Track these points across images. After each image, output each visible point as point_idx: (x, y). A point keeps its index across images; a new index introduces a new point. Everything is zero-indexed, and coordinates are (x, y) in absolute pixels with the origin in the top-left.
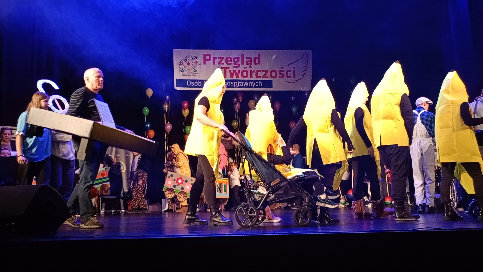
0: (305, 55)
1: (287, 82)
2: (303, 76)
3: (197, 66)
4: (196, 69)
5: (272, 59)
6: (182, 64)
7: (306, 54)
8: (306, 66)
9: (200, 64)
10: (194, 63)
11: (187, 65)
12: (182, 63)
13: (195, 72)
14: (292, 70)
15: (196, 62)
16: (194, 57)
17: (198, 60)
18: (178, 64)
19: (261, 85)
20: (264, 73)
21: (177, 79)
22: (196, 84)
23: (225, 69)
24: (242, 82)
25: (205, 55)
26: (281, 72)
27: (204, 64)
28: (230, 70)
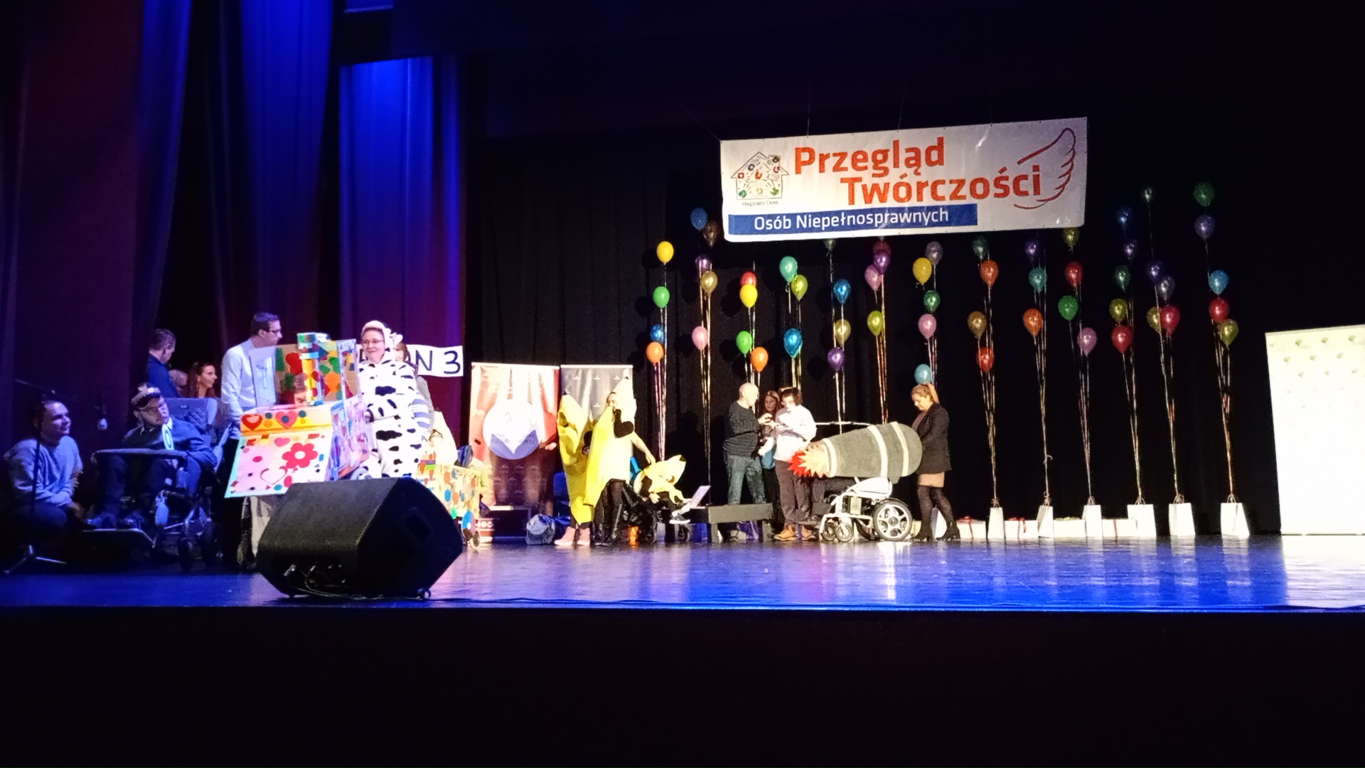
0: (1067, 132)
1: (1016, 205)
2: (1062, 191)
3: (780, 180)
4: (777, 188)
5: (976, 149)
6: (741, 176)
7: (1066, 129)
8: (1071, 160)
9: (785, 173)
10: (772, 172)
11: (754, 179)
12: (743, 174)
13: (775, 194)
14: (1031, 174)
15: (776, 170)
16: (771, 158)
17: (781, 166)
18: (732, 177)
19: (947, 219)
20: (954, 186)
21: (729, 216)
22: (778, 223)
23: (852, 182)
24: (894, 212)
25: (799, 151)
26: (1003, 182)
27: (798, 171)
28: (862, 186)
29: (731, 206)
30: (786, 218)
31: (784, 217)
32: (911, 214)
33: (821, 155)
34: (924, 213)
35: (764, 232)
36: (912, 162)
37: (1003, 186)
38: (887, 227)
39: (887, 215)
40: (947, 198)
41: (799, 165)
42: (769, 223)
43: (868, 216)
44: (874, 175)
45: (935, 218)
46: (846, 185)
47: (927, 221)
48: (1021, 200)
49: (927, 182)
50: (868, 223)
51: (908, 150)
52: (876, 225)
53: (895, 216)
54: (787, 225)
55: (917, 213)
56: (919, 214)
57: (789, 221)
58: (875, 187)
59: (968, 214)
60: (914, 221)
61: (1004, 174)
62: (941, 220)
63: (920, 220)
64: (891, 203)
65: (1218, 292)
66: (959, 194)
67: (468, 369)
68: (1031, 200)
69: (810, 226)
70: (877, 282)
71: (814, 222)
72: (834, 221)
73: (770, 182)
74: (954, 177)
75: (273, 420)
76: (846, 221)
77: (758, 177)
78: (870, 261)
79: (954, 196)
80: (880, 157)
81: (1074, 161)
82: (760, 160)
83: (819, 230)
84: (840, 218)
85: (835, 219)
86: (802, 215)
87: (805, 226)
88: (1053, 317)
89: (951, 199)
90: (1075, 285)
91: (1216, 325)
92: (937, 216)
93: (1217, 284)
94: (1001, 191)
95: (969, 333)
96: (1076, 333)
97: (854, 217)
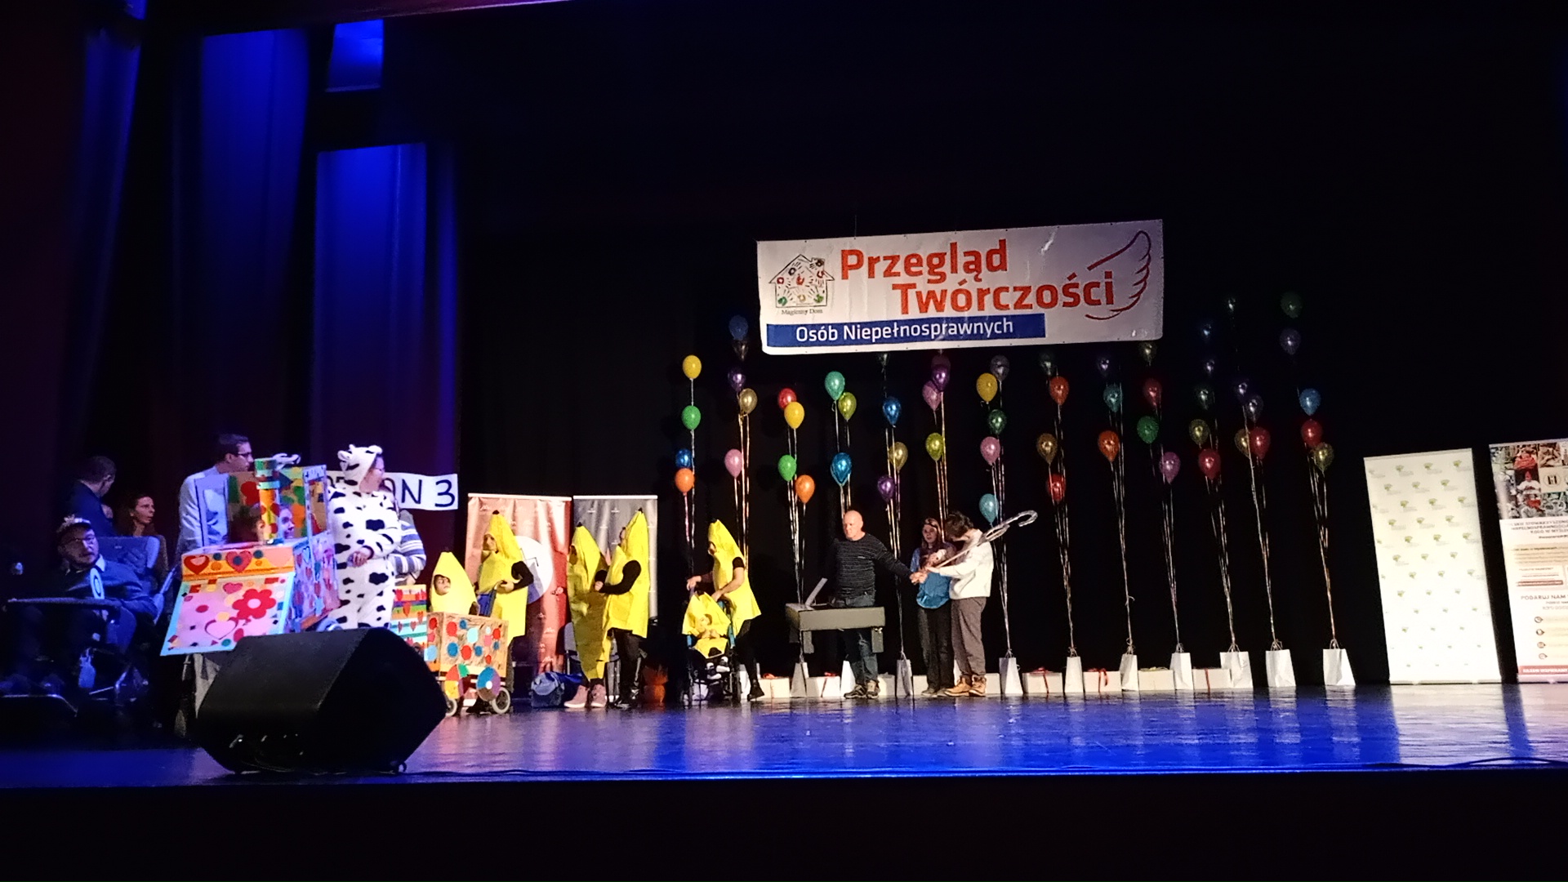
0: (1141, 235)
1: (1088, 316)
2: (1137, 300)
3: (825, 286)
4: (821, 294)
5: (1042, 253)
6: (781, 281)
7: (1140, 232)
8: (1146, 266)
9: (830, 278)
10: (815, 277)
11: (796, 285)
12: (782, 279)
13: (819, 301)
14: (1103, 282)
15: (820, 274)
16: (814, 262)
17: (826, 270)
18: (770, 282)
19: (1011, 330)
20: (1019, 294)
21: (768, 325)
22: (822, 335)
23: (905, 288)
24: (953, 323)
25: (845, 254)
26: (1071, 290)
27: (845, 276)
28: (917, 292)
29: (770, 314)
30: (832, 328)
31: (830, 327)
32: (971, 325)
33: (870, 259)
34: (985, 324)
35: (807, 344)
36: (972, 267)
37: (1072, 295)
38: (943, 340)
39: (944, 326)
40: (1011, 306)
41: (846, 269)
42: (813, 333)
43: (923, 326)
44: (929, 281)
45: (998, 330)
46: (898, 292)
47: (989, 332)
48: (1093, 310)
49: (989, 289)
50: (923, 334)
51: (967, 254)
52: (933, 337)
53: (953, 327)
54: (833, 336)
55: (978, 324)
56: (981, 324)
57: (836, 331)
58: (931, 294)
59: (1034, 325)
60: (975, 332)
61: (1072, 281)
62: (1005, 331)
63: (982, 332)
64: (948, 312)
65: (1310, 412)
66: (1026, 302)
67: (464, 501)
68: (1103, 310)
69: (859, 337)
70: (937, 400)
71: (864, 334)
72: (886, 332)
73: (813, 288)
74: (1018, 285)
75: (223, 562)
76: (899, 332)
77: (800, 282)
78: (928, 377)
79: (1018, 305)
80: (936, 261)
81: (1149, 266)
82: (802, 263)
83: (870, 342)
84: (892, 329)
85: (887, 330)
86: (850, 325)
87: (853, 337)
88: (1130, 439)
89: (1015, 308)
90: (1155, 404)
91: (1309, 448)
92: (1000, 327)
93: (1308, 403)
94: (1071, 300)
95: (1039, 458)
96: (1158, 457)
97: (907, 327)
